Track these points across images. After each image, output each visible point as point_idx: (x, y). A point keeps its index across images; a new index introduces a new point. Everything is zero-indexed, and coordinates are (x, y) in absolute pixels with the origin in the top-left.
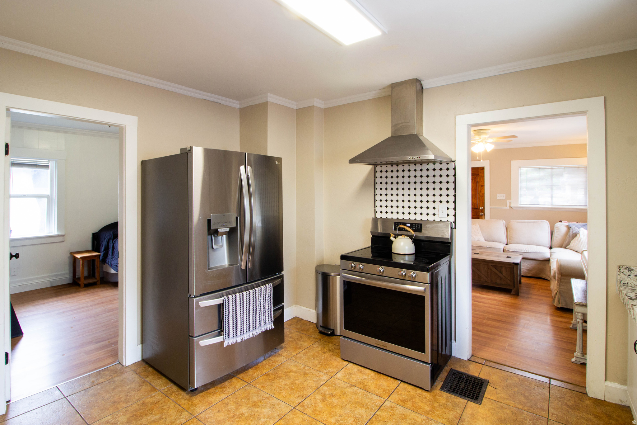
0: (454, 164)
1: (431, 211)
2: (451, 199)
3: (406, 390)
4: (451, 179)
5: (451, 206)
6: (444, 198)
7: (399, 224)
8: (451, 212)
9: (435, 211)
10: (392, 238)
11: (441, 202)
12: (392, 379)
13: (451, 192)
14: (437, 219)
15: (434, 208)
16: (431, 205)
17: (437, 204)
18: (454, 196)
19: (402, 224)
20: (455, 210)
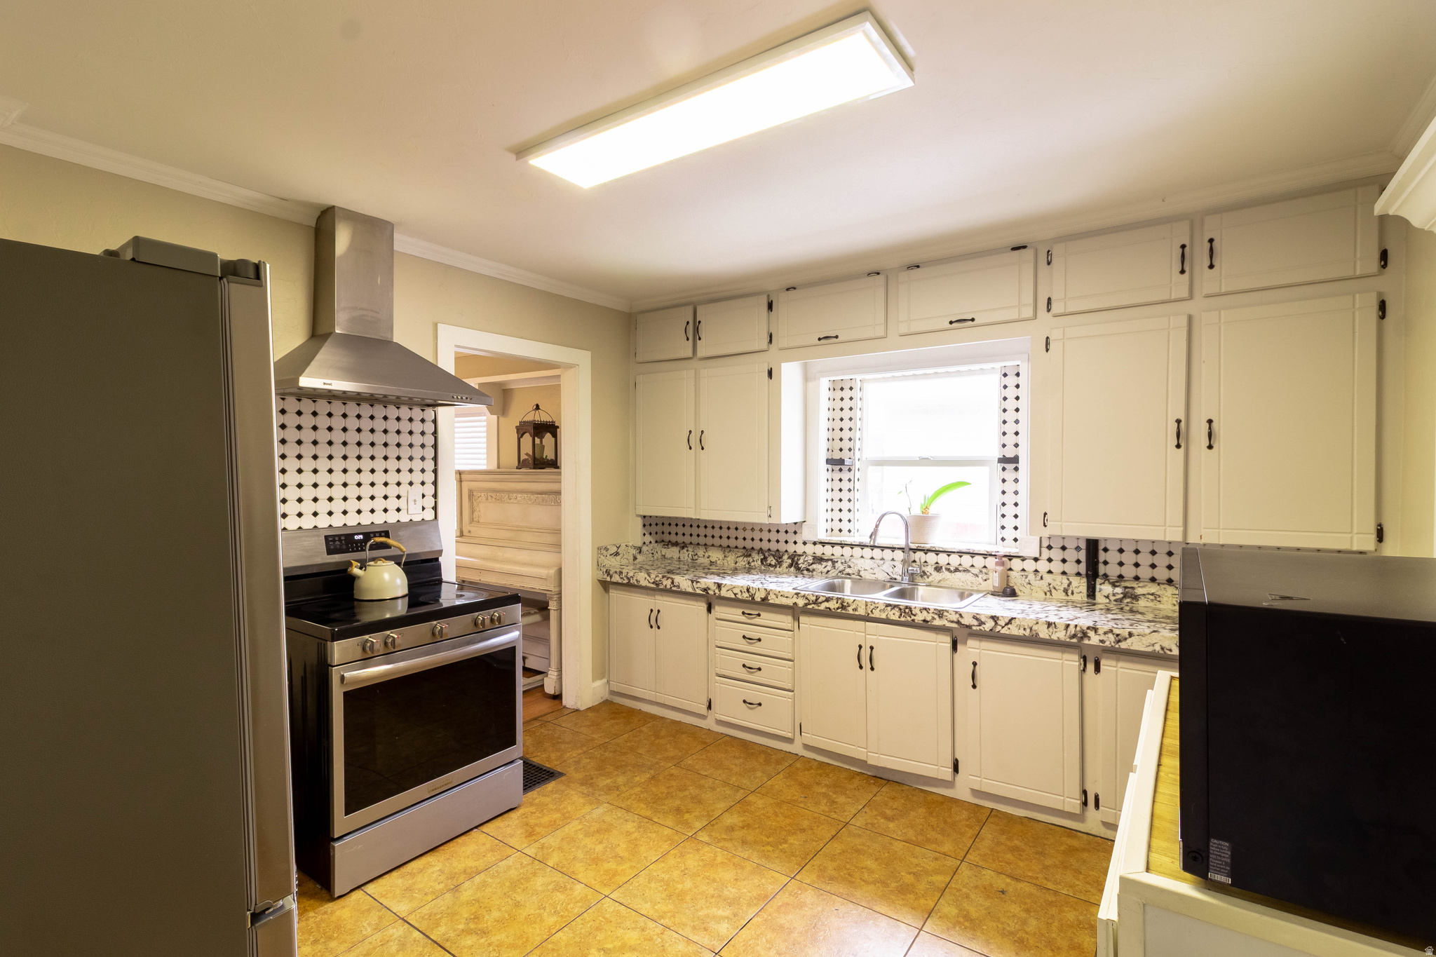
0: (433, 412)
1: (392, 504)
2: (429, 477)
3: (509, 827)
4: (429, 440)
5: (429, 489)
6: (417, 477)
7: (372, 535)
8: (429, 502)
9: (401, 503)
10: (356, 571)
11: (411, 484)
12: (463, 838)
13: (429, 465)
14: (404, 518)
15: (398, 497)
16: (392, 491)
17: (403, 490)
18: (433, 471)
19: (377, 535)
20: (435, 498)
